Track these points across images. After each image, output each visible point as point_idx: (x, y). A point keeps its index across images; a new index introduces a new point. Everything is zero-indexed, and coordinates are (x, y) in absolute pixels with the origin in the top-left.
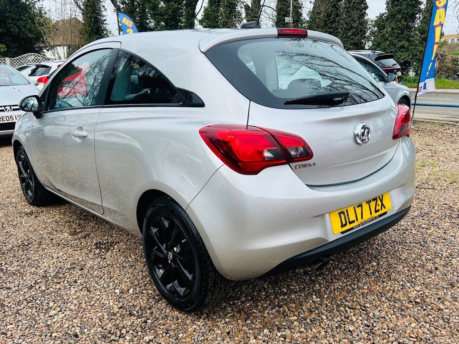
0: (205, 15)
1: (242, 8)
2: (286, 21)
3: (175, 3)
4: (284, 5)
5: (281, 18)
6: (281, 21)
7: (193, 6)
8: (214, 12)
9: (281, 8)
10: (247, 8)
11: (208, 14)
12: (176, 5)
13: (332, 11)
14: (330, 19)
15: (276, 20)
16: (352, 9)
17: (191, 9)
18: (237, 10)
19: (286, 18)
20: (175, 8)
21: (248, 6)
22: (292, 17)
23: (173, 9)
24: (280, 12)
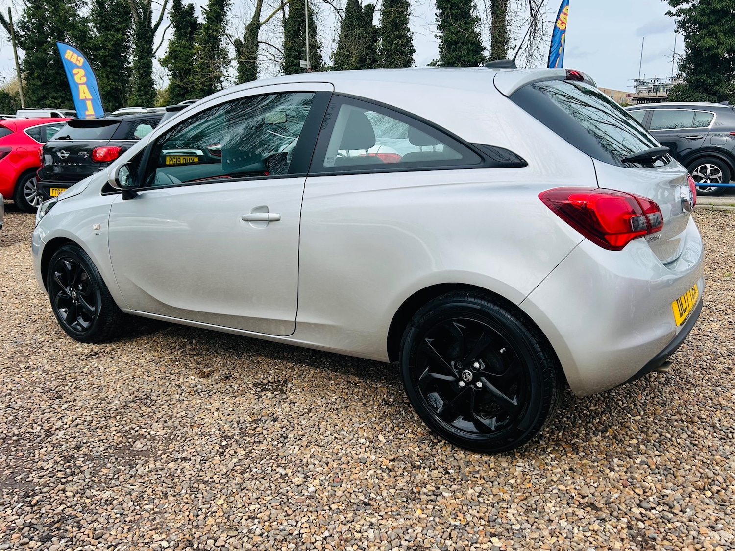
0: (170, 53)
1: (228, 44)
2: (301, 66)
3: (118, 33)
4: (295, 42)
5: (292, 61)
6: (291, 66)
7: (148, 38)
8: (184, 48)
9: (291, 48)
10: (238, 44)
11: (176, 51)
12: (119, 36)
13: (367, 54)
14: (365, 65)
15: (284, 64)
16: (395, 52)
17: (146, 42)
18: (220, 47)
19: (302, 62)
20: (118, 39)
21: (240, 41)
22: (310, 60)
23: (116, 41)
24: (290, 52)
